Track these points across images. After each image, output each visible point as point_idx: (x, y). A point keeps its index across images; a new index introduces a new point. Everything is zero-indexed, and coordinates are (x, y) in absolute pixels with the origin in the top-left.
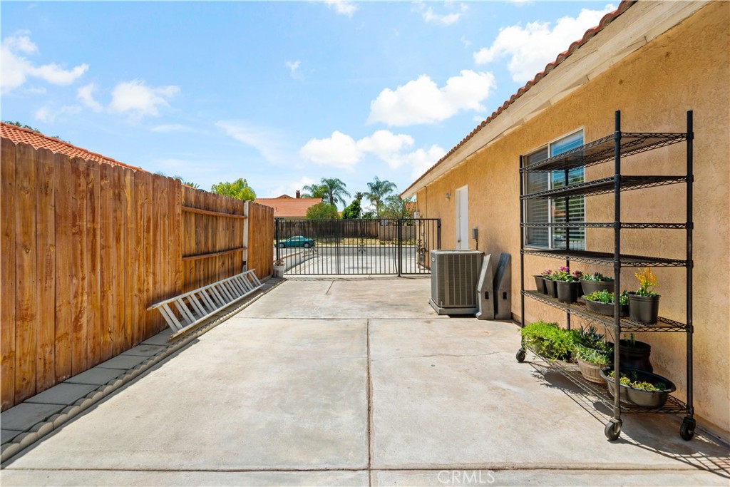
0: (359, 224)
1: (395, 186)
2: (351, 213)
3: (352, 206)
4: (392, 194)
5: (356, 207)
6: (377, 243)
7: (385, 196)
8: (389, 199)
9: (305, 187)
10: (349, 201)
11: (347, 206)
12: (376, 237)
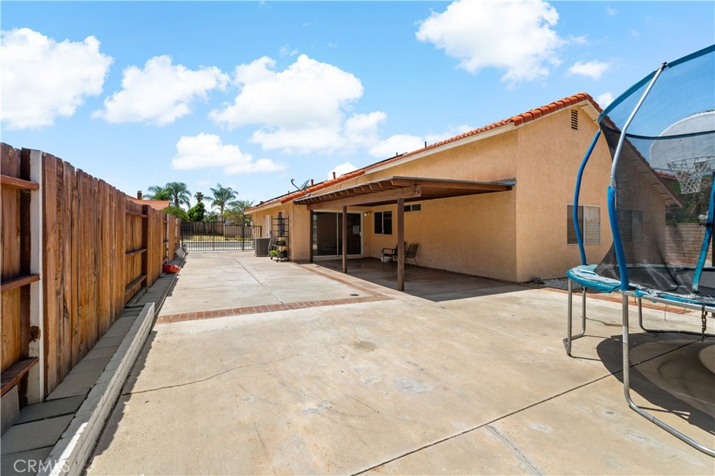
0: (207, 224)
1: (237, 193)
2: (196, 214)
3: (196, 207)
4: (235, 200)
5: (200, 208)
6: (222, 239)
7: (228, 201)
8: (233, 204)
9: (151, 189)
10: (194, 203)
11: (192, 207)
12: (221, 235)
